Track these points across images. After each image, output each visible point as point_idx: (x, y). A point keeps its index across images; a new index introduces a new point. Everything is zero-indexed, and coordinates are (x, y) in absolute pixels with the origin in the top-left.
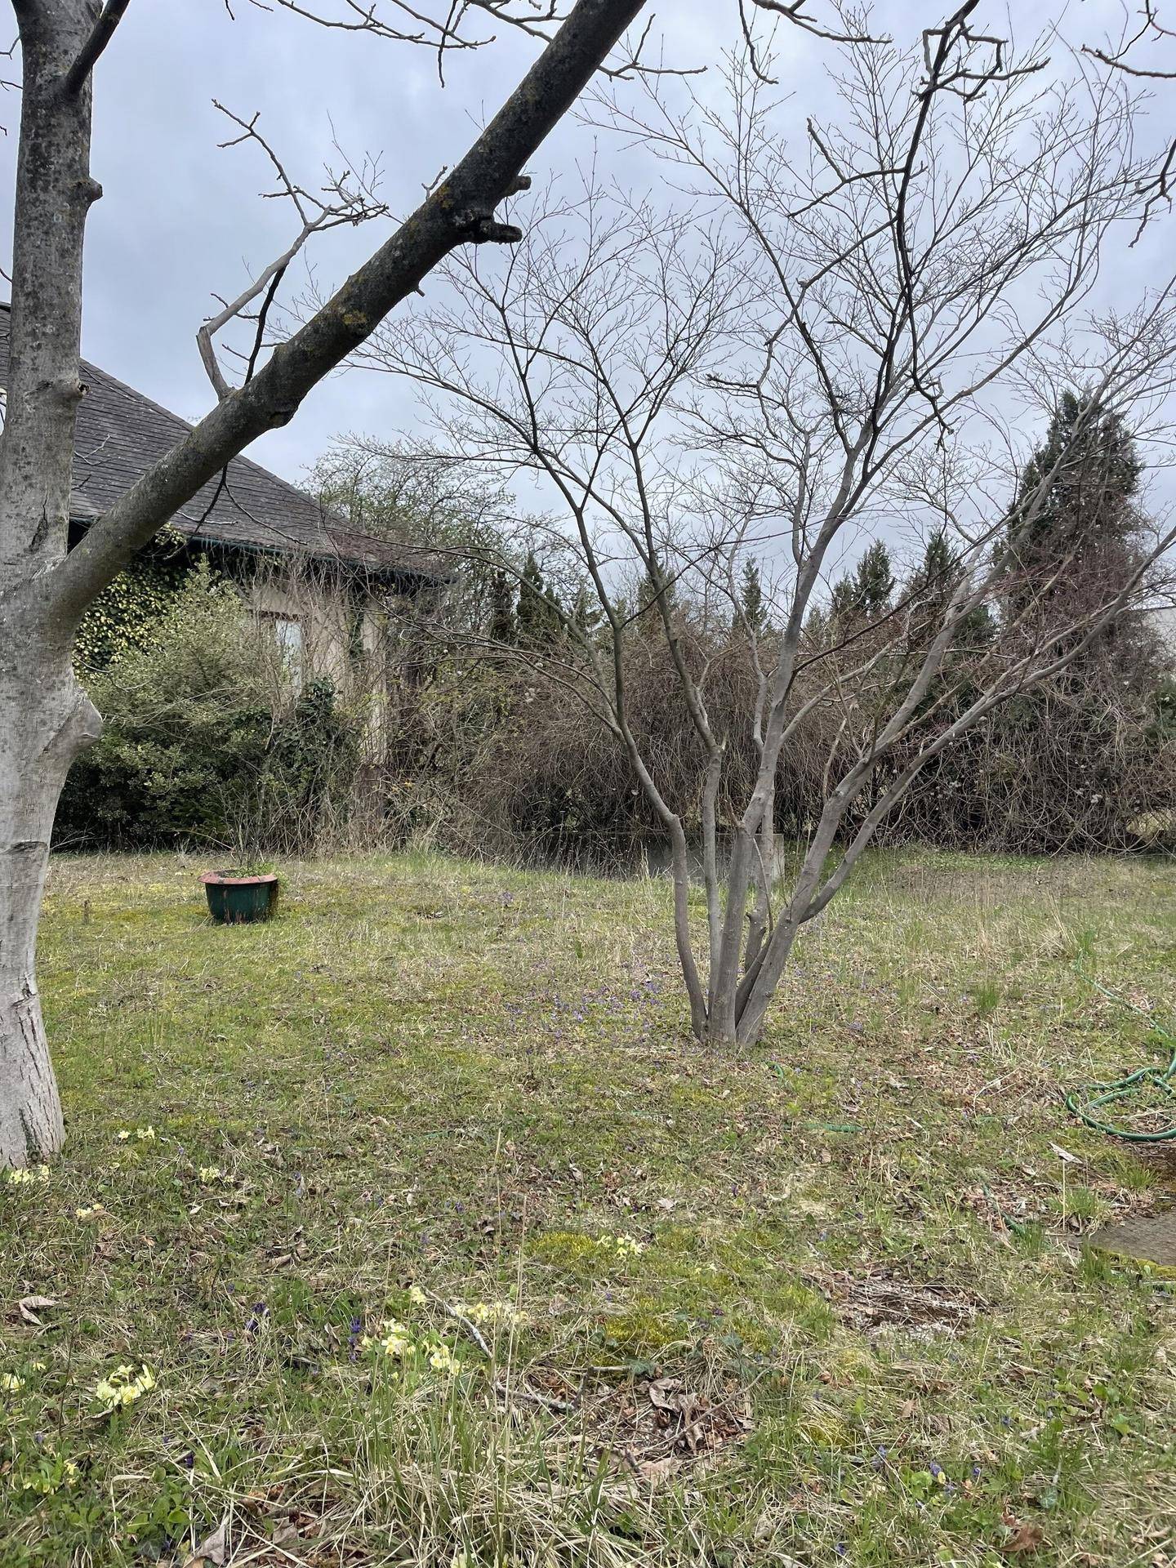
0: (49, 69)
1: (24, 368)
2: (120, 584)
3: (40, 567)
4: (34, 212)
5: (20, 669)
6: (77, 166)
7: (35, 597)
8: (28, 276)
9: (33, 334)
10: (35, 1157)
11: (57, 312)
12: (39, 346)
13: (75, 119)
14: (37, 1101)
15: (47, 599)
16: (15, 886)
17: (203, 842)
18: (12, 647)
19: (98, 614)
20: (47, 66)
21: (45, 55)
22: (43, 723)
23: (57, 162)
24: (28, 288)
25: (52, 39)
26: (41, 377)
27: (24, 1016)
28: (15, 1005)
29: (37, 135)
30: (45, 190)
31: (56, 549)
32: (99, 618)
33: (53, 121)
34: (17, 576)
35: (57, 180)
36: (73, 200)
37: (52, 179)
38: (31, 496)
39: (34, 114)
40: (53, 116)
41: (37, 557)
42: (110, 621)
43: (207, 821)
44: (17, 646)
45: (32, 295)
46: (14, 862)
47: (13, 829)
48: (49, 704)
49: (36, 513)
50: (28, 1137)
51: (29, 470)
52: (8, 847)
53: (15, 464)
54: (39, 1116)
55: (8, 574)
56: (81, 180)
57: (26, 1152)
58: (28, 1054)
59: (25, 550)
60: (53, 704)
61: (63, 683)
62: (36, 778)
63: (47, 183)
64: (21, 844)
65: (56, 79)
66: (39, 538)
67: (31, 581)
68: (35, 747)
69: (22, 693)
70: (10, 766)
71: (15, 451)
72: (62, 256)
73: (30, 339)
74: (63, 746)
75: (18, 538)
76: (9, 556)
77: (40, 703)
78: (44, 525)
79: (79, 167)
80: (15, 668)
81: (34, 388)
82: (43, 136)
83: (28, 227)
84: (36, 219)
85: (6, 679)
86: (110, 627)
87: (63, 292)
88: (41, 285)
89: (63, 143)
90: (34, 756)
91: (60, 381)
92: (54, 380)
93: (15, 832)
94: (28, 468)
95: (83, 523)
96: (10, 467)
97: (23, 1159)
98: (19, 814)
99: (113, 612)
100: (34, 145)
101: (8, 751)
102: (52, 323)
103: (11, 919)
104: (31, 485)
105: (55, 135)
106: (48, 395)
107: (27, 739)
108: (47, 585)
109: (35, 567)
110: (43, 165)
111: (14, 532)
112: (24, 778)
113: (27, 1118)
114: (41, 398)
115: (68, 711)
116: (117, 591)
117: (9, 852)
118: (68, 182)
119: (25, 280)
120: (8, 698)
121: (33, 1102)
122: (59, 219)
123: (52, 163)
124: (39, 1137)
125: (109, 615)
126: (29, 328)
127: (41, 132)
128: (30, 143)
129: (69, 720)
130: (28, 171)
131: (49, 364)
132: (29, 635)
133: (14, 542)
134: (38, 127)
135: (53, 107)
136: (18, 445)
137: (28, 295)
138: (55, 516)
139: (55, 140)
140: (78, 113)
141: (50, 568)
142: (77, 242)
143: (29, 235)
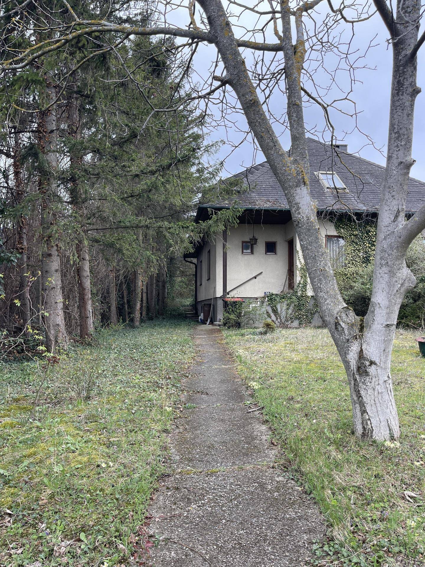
0: (403, 54)
1: (394, 158)
2: (373, 232)
3: (397, 226)
4: (398, 104)
5: (389, 263)
6: (413, 83)
7: (396, 237)
8: (396, 126)
9: (397, 146)
10: (392, 438)
11: (406, 137)
12: (399, 150)
13: (413, 67)
14: (392, 417)
15: (400, 237)
16: (386, 339)
17: (408, 325)
18: (387, 255)
19: (365, 243)
20: (403, 52)
21: (402, 49)
22: (396, 282)
23: (406, 84)
24: (396, 131)
25: (405, 42)
26: (400, 160)
27: (388, 386)
28: (385, 381)
29: (399, 77)
30: (402, 95)
31: (402, 219)
32: (366, 245)
33: (405, 70)
34: (389, 231)
35: (406, 90)
36: (411, 96)
37: (405, 90)
38: (395, 202)
39: (398, 70)
40: (405, 68)
41: (396, 223)
42: (370, 245)
43: (409, 318)
44: (389, 255)
45: (398, 132)
46: (386, 331)
47: (385, 319)
48: (398, 275)
49: (395, 208)
50: (390, 430)
51: (394, 193)
52: (384, 325)
53: (389, 192)
54: (393, 423)
55: (386, 230)
56: (415, 88)
57: (389, 435)
58: (389, 400)
59: (392, 221)
60: (400, 275)
61: (403, 267)
62: (393, 301)
63: (403, 92)
64: (388, 324)
65: (406, 55)
66: (396, 217)
67: (394, 232)
68: (393, 290)
69: (390, 271)
70: (385, 297)
71: (389, 188)
72: (408, 116)
73: (396, 148)
74: (403, 290)
75: (389, 218)
76: (386, 224)
77: (395, 274)
78: (398, 212)
79: (413, 84)
80: (387, 263)
81: (397, 165)
82: (402, 76)
83: (396, 109)
84: (399, 106)
85: (384, 267)
86: (369, 247)
87: (408, 129)
88: (401, 128)
89: (409, 77)
90: (393, 294)
91: (406, 160)
92: (404, 161)
93: (386, 320)
94: (393, 193)
95: (361, 212)
96: (387, 194)
97: (388, 437)
98: (388, 313)
99: (371, 242)
100: (398, 81)
101: (384, 292)
102: (404, 141)
103: (384, 350)
104: (394, 199)
105: (406, 75)
106: (402, 166)
107: (391, 287)
108: (400, 233)
109: (395, 227)
110: (402, 87)
111: (388, 215)
112: (390, 301)
113: (389, 423)
114: (399, 168)
115: (405, 277)
116: (372, 235)
117: (384, 327)
118: (410, 90)
119: (394, 128)
120: (385, 273)
121: (391, 418)
122: (407, 104)
123: (405, 85)
124: (393, 431)
125: (369, 243)
126: (396, 144)
127: (401, 75)
128: (397, 80)
129: (405, 281)
130: (396, 90)
131: (403, 155)
132: (393, 251)
133: (388, 219)
134: (400, 74)
135: (405, 65)
136: (390, 185)
137: (395, 133)
138: (402, 208)
139: (406, 76)
140: (414, 64)
141: (401, 227)
142: (412, 110)
143: (396, 112)
